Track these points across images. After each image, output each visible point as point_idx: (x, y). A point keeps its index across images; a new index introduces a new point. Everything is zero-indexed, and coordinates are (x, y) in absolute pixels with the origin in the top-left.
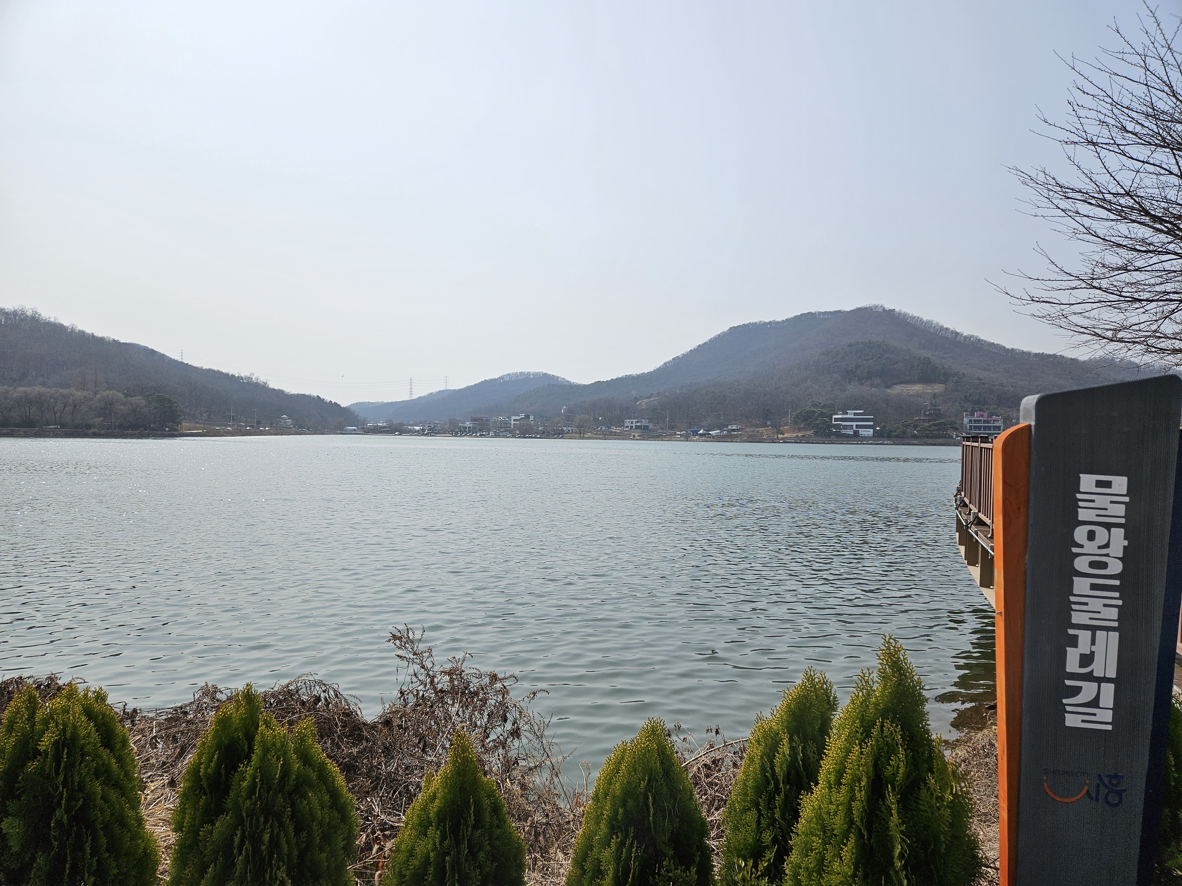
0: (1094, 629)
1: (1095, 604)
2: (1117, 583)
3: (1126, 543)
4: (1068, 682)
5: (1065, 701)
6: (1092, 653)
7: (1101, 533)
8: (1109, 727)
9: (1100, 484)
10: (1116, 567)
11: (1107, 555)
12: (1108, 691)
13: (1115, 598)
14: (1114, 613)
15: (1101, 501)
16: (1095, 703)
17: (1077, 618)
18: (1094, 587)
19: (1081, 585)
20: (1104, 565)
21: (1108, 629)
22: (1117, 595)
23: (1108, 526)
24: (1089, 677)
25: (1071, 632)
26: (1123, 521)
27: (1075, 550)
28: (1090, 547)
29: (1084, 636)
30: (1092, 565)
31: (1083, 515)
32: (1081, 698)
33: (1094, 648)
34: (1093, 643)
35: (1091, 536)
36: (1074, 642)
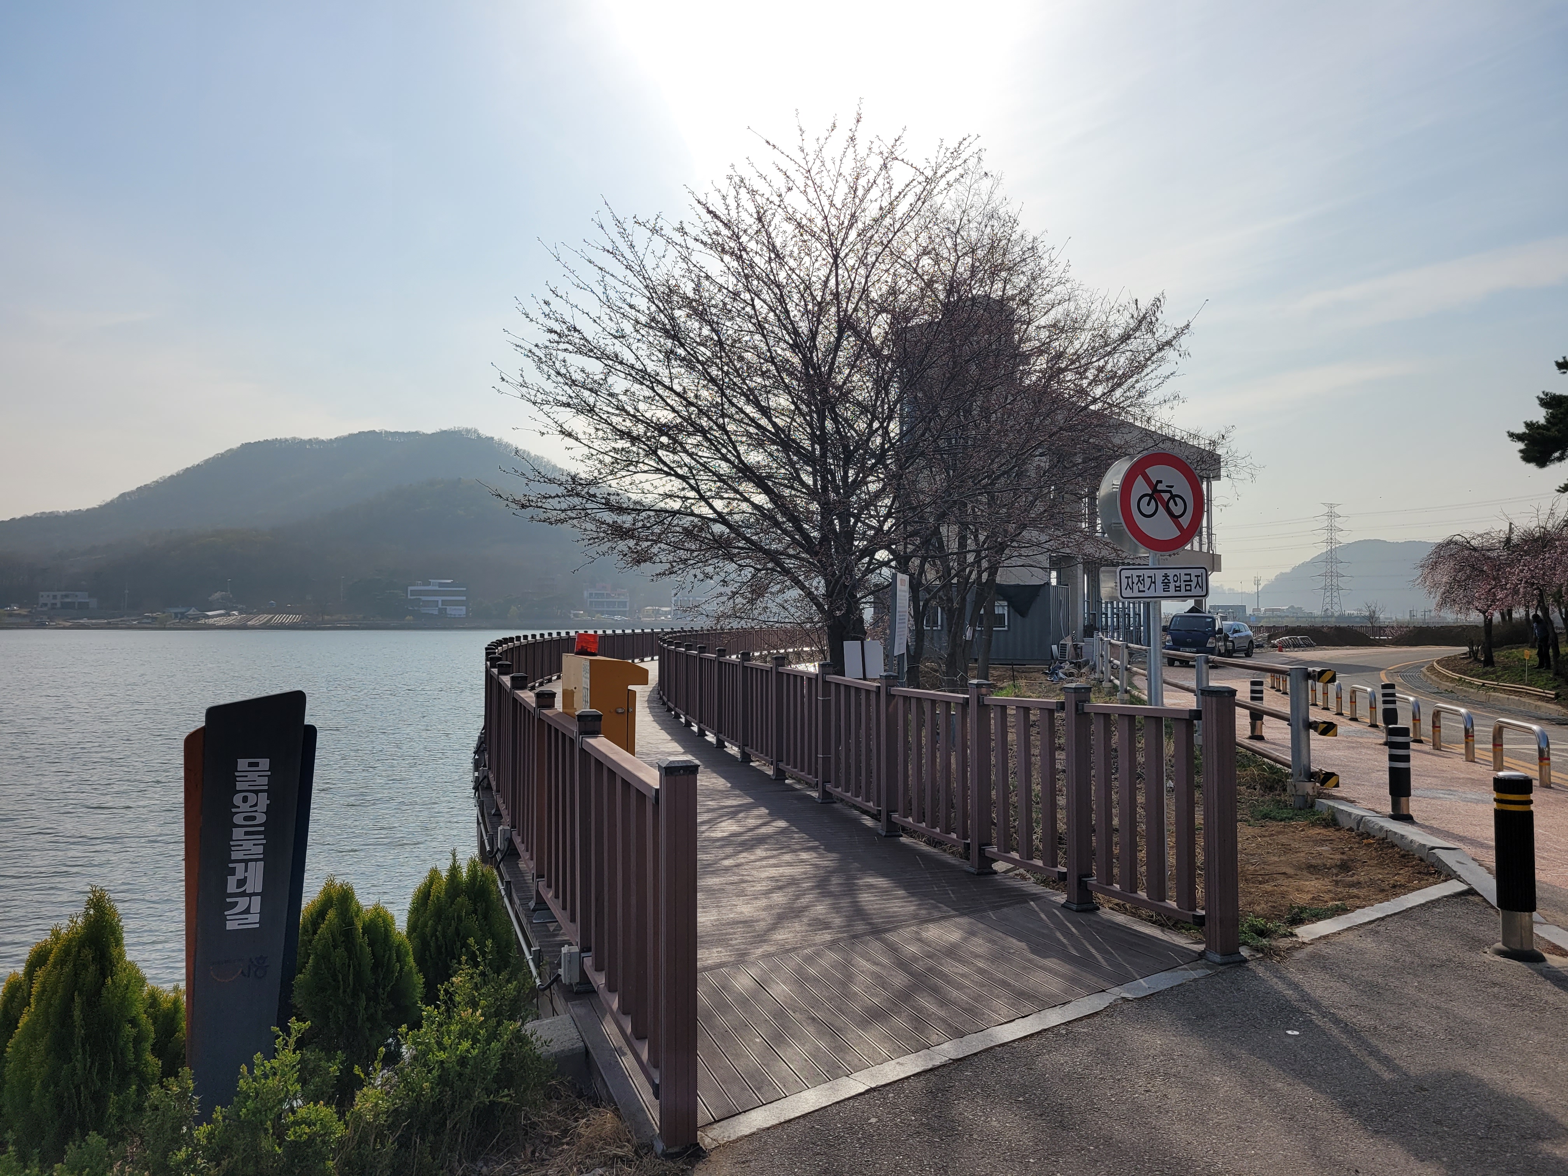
0: (246, 862)
1: (247, 845)
2: (262, 829)
3: (268, 802)
4: (228, 900)
5: (226, 913)
6: (246, 878)
7: (252, 797)
8: (257, 926)
9: (251, 765)
10: (261, 818)
11: (256, 811)
12: (257, 901)
13: (261, 839)
14: (260, 849)
15: (251, 776)
16: (247, 911)
17: (234, 856)
18: (246, 833)
19: (238, 833)
20: (254, 818)
21: (256, 860)
22: (262, 837)
23: (256, 792)
24: (243, 894)
25: (231, 865)
26: (266, 787)
27: (234, 810)
28: (245, 807)
29: (240, 867)
30: (246, 819)
31: (239, 786)
32: (237, 910)
33: (246, 874)
34: (246, 871)
35: (245, 800)
36: (233, 872)
